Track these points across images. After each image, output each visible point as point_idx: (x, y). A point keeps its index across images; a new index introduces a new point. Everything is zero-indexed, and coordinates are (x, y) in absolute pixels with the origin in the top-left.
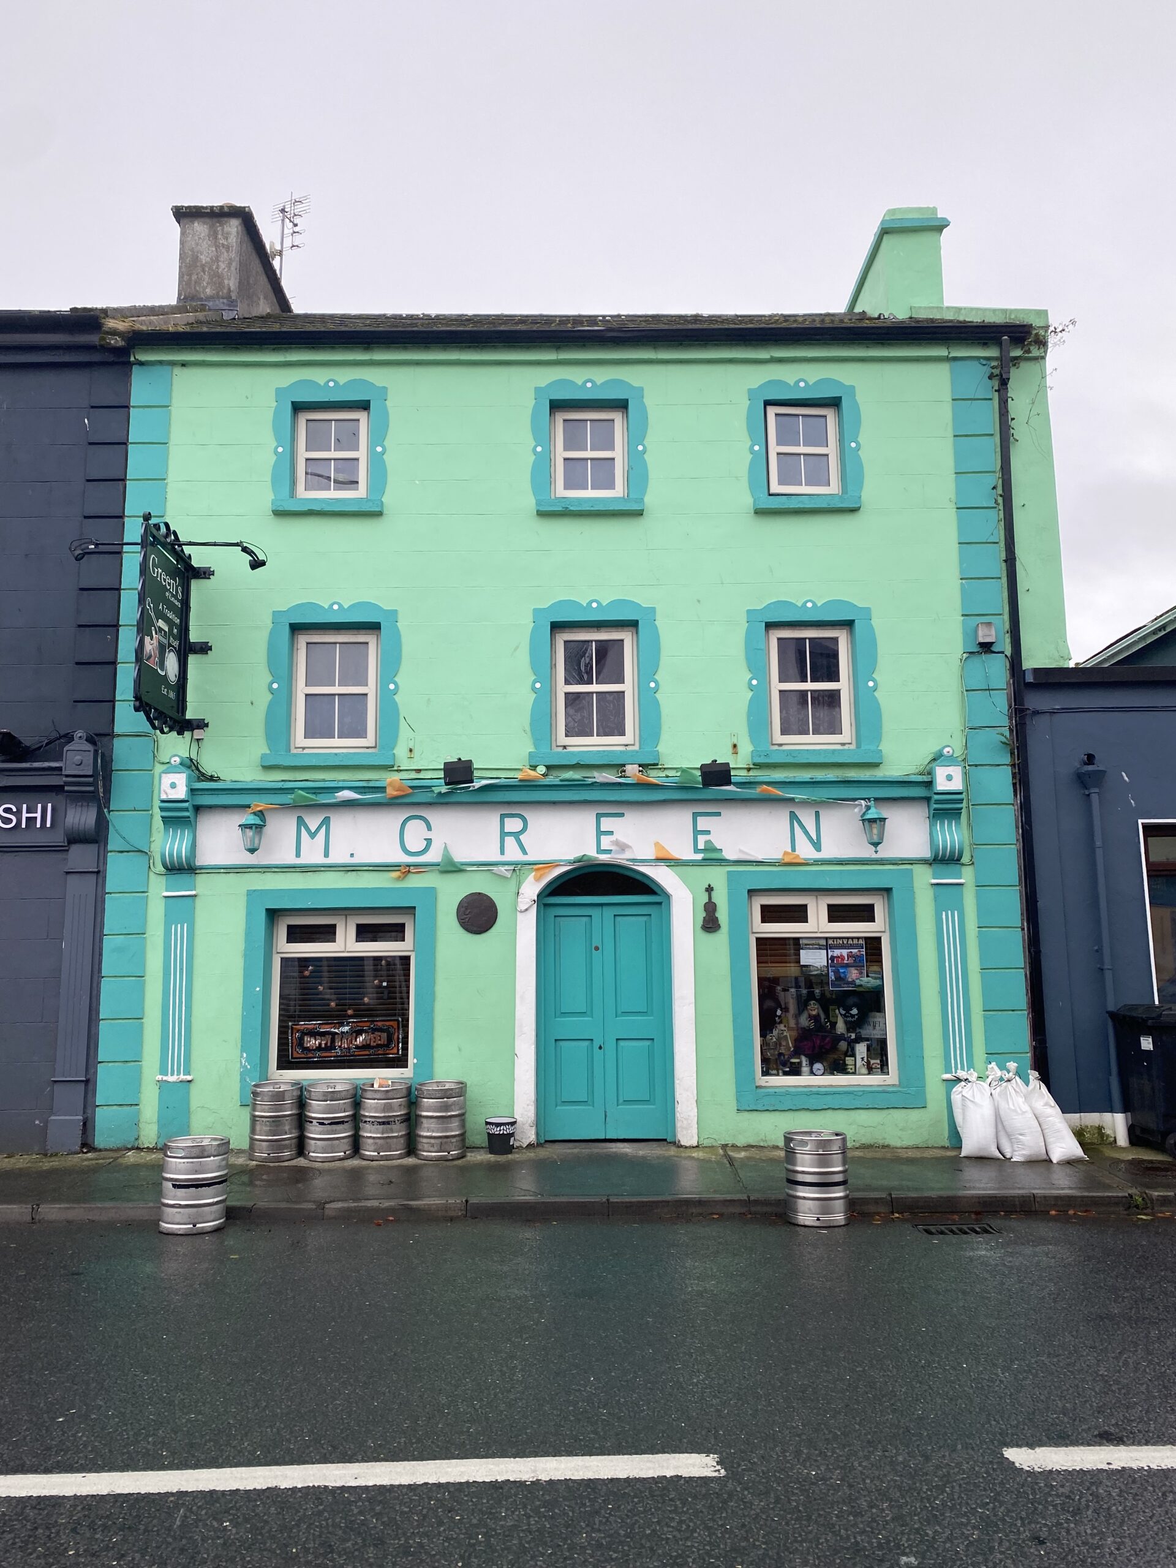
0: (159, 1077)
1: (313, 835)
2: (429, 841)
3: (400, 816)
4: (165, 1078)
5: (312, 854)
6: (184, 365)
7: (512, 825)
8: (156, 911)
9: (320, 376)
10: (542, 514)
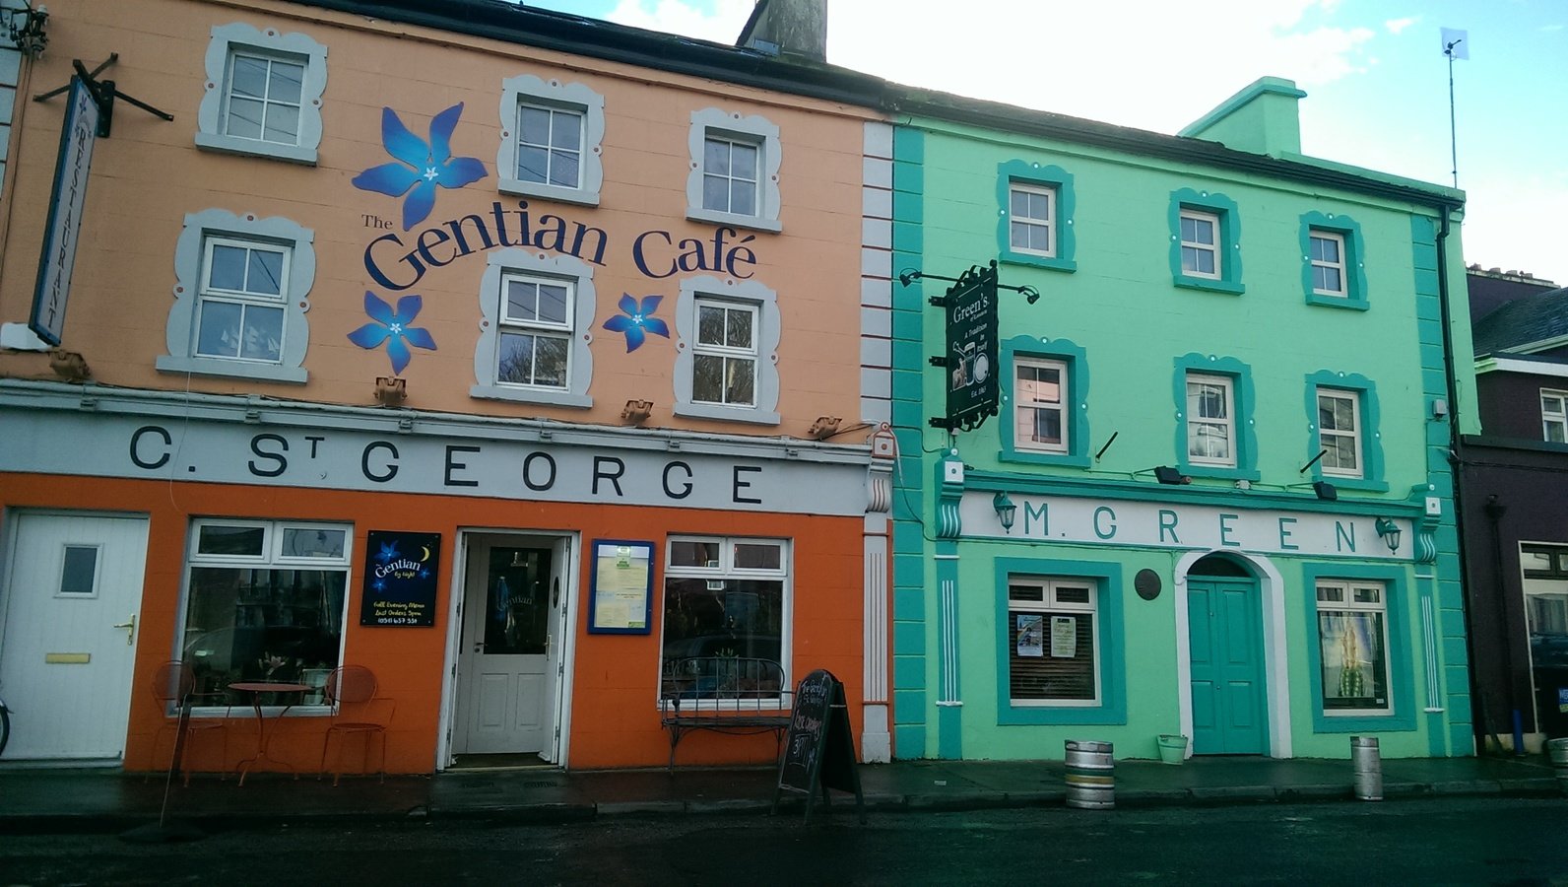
0: (938, 702)
1: (1036, 517)
2: (1114, 527)
3: (1093, 506)
4: (944, 703)
5: (1036, 532)
6: (931, 132)
7: (1168, 519)
8: (930, 570)
9: (1029, 158)
10: (1177, 286)
